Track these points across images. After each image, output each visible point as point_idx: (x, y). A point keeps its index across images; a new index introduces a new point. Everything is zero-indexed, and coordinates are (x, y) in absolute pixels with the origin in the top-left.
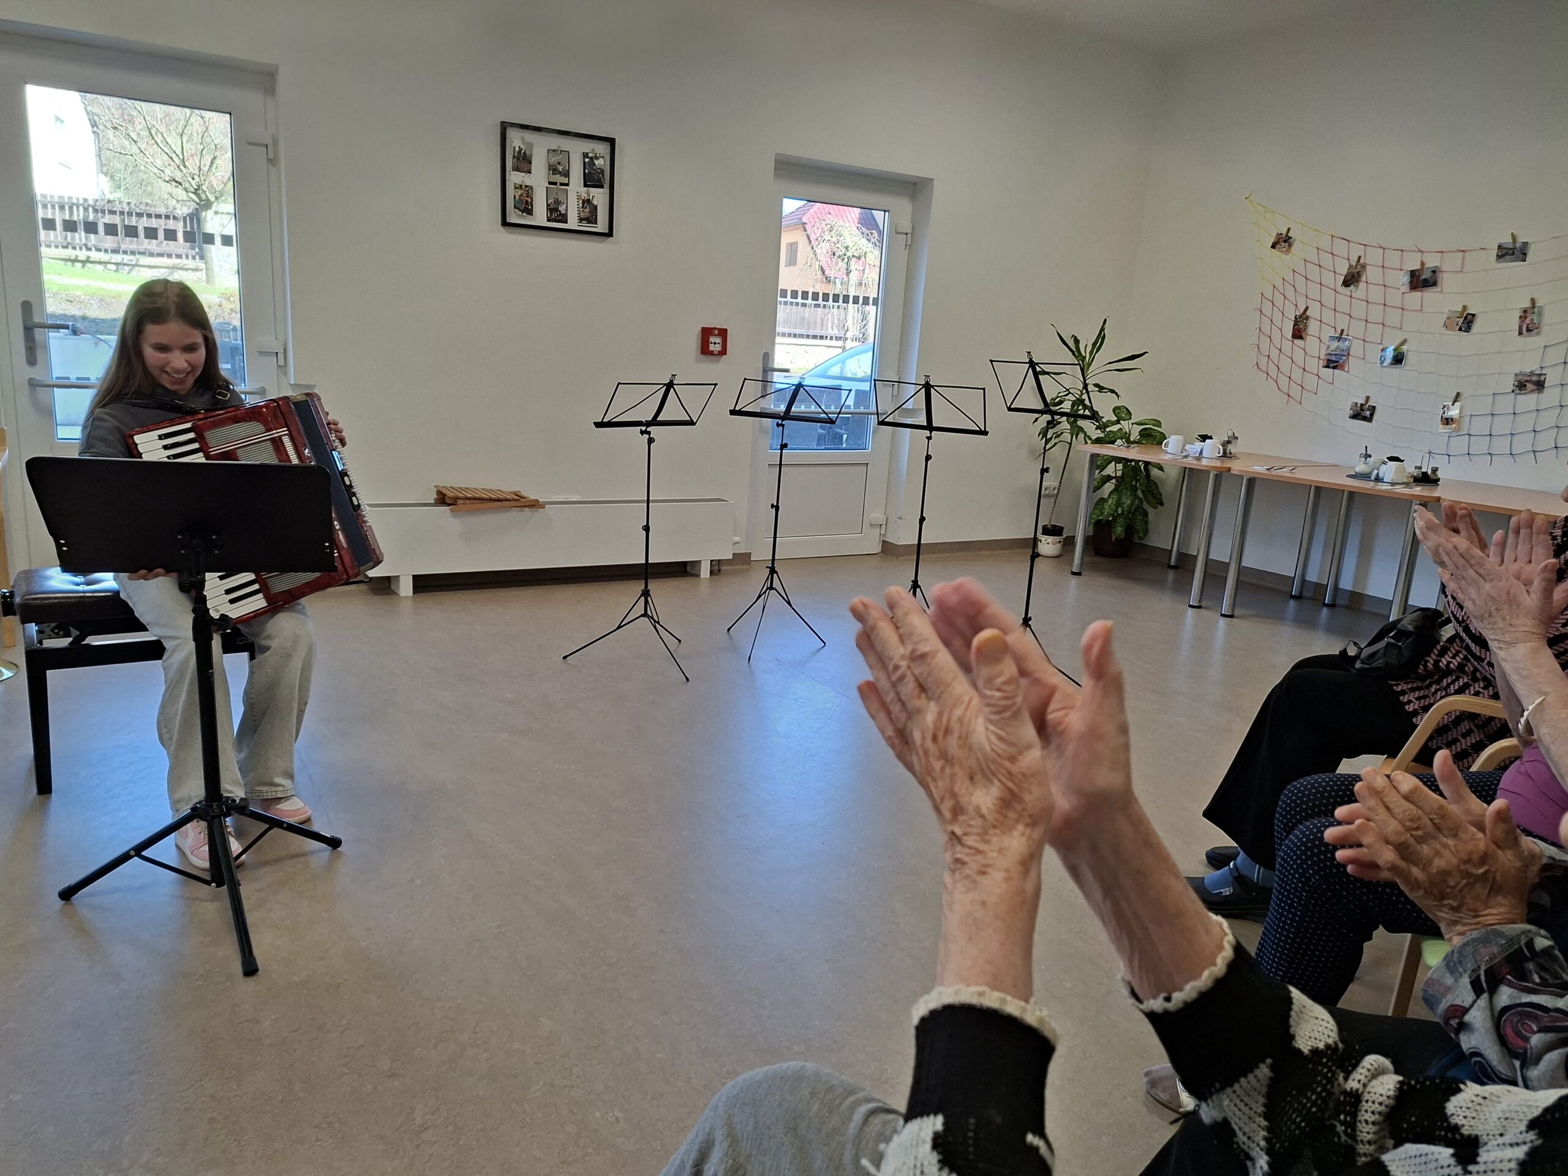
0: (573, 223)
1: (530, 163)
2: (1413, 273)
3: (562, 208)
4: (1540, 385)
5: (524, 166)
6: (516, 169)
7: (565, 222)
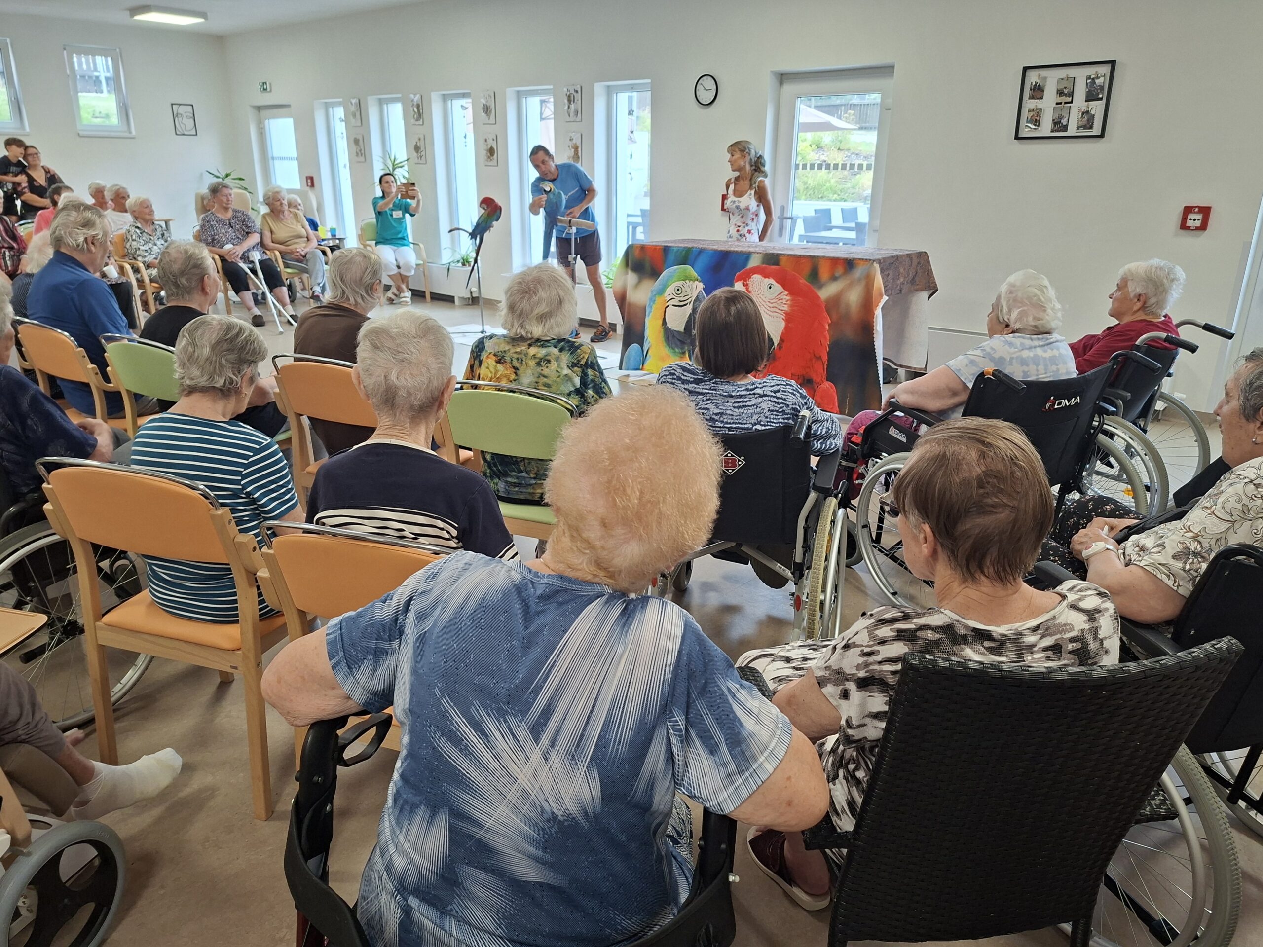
0: (1073, 131)
1: (1043, 91)
3: (1064, 122)
5: (1038, 94)
6: (1032, 97)
7: (1066, 130)
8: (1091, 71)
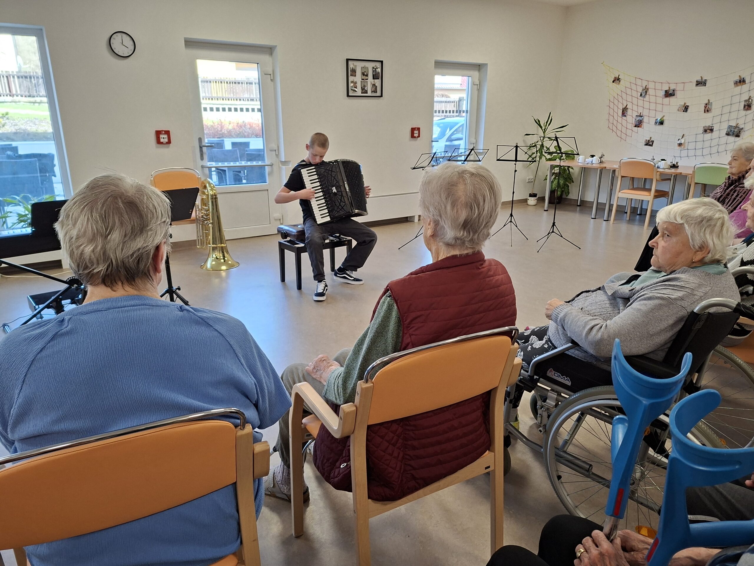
0: (369, 93)
1: (356, 72)
2: (666, 91)
3: (366, 88)
4: (712, 130)
5: (354, 74)
6: (352, 75)
7: (367, 93)
8: (373, 64)
